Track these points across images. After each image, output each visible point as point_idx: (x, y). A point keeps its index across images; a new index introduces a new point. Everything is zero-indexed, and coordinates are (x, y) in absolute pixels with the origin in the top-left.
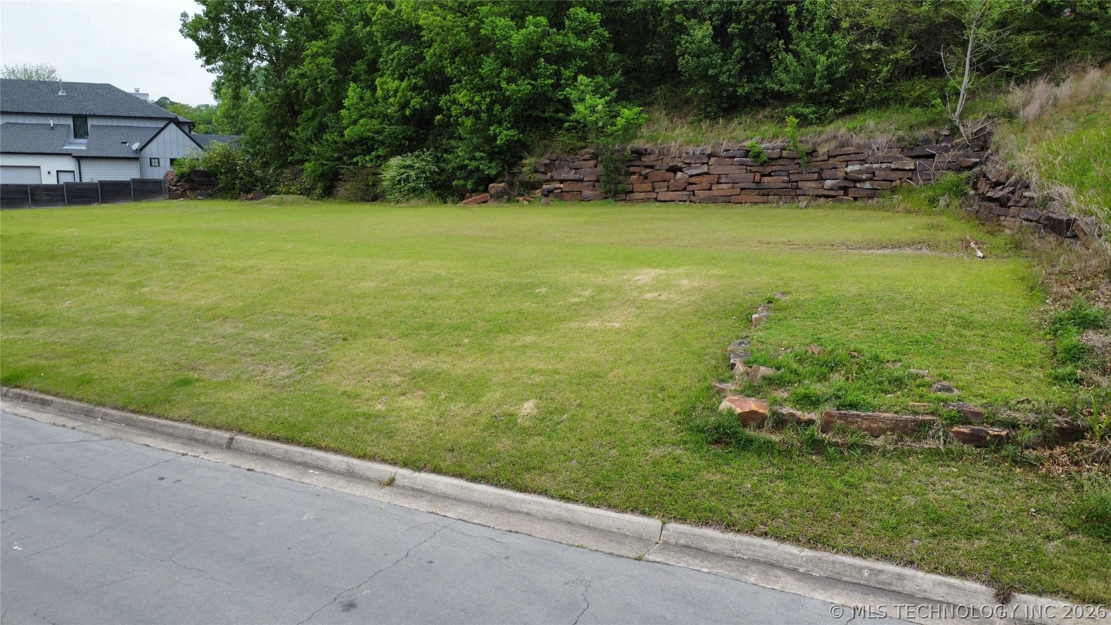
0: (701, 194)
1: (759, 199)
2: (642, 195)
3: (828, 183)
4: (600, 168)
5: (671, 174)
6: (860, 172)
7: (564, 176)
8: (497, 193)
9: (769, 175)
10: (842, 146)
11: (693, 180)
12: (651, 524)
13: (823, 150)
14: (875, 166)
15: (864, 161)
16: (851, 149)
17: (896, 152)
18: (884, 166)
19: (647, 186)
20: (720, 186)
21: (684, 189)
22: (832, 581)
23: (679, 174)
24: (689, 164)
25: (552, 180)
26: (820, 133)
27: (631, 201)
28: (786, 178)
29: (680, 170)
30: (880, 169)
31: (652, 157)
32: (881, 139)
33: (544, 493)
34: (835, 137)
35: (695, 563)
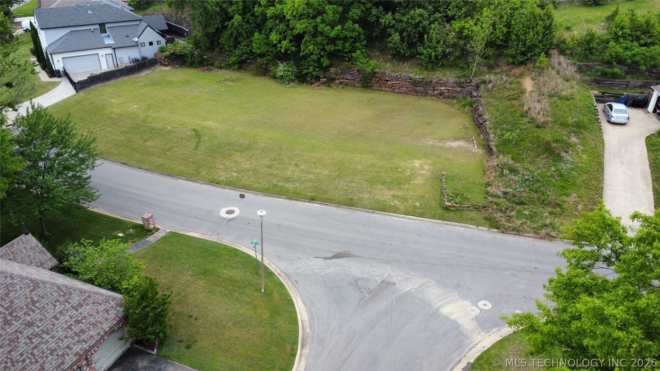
0: (397, 91)
1: (415, 94)
2: (376, 88)
3: (436, 92)
4: (360, 76)
5: (386, 82)
6: (445, 90)
7: (348, 78)
8: (323, 83)
9: (418, 86)
10: (440, 80)
11: (393, 85)
12: (441, 221)
13: (434, 81)
14: (449, 88)
15: (446, 86)
16: (442, 82)
17: (455, 85)
18: (452, 89)
19: (378, 85)
20: (403, 88)
21: (391, 88)
22: (462, 227)
23: (389, 82)
24: (392, 80)
25: (343, 78)
26: (434, 75)
27: (373, 89)
28: (423, 88)
29: (389, 81)
30: (450, 89)
31: (379, 75)
32: (451, 80)
33: (427, 218)
34: (438, 77)
35: (448, 226)
